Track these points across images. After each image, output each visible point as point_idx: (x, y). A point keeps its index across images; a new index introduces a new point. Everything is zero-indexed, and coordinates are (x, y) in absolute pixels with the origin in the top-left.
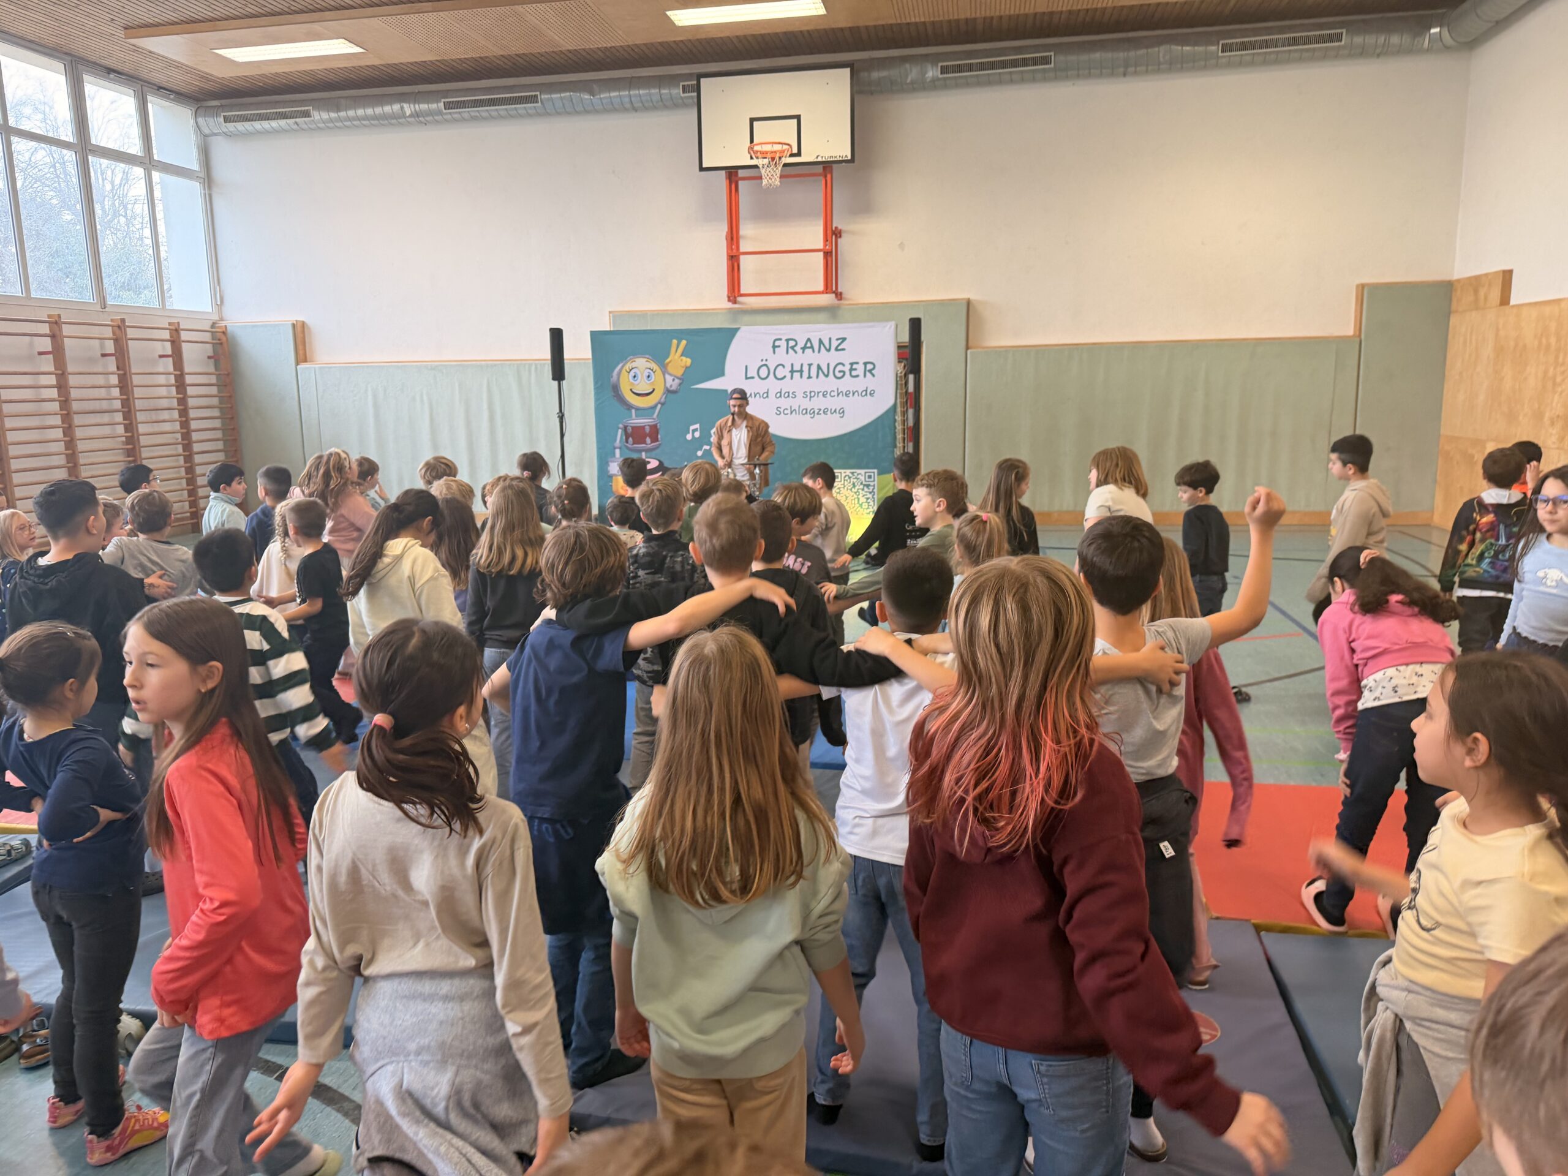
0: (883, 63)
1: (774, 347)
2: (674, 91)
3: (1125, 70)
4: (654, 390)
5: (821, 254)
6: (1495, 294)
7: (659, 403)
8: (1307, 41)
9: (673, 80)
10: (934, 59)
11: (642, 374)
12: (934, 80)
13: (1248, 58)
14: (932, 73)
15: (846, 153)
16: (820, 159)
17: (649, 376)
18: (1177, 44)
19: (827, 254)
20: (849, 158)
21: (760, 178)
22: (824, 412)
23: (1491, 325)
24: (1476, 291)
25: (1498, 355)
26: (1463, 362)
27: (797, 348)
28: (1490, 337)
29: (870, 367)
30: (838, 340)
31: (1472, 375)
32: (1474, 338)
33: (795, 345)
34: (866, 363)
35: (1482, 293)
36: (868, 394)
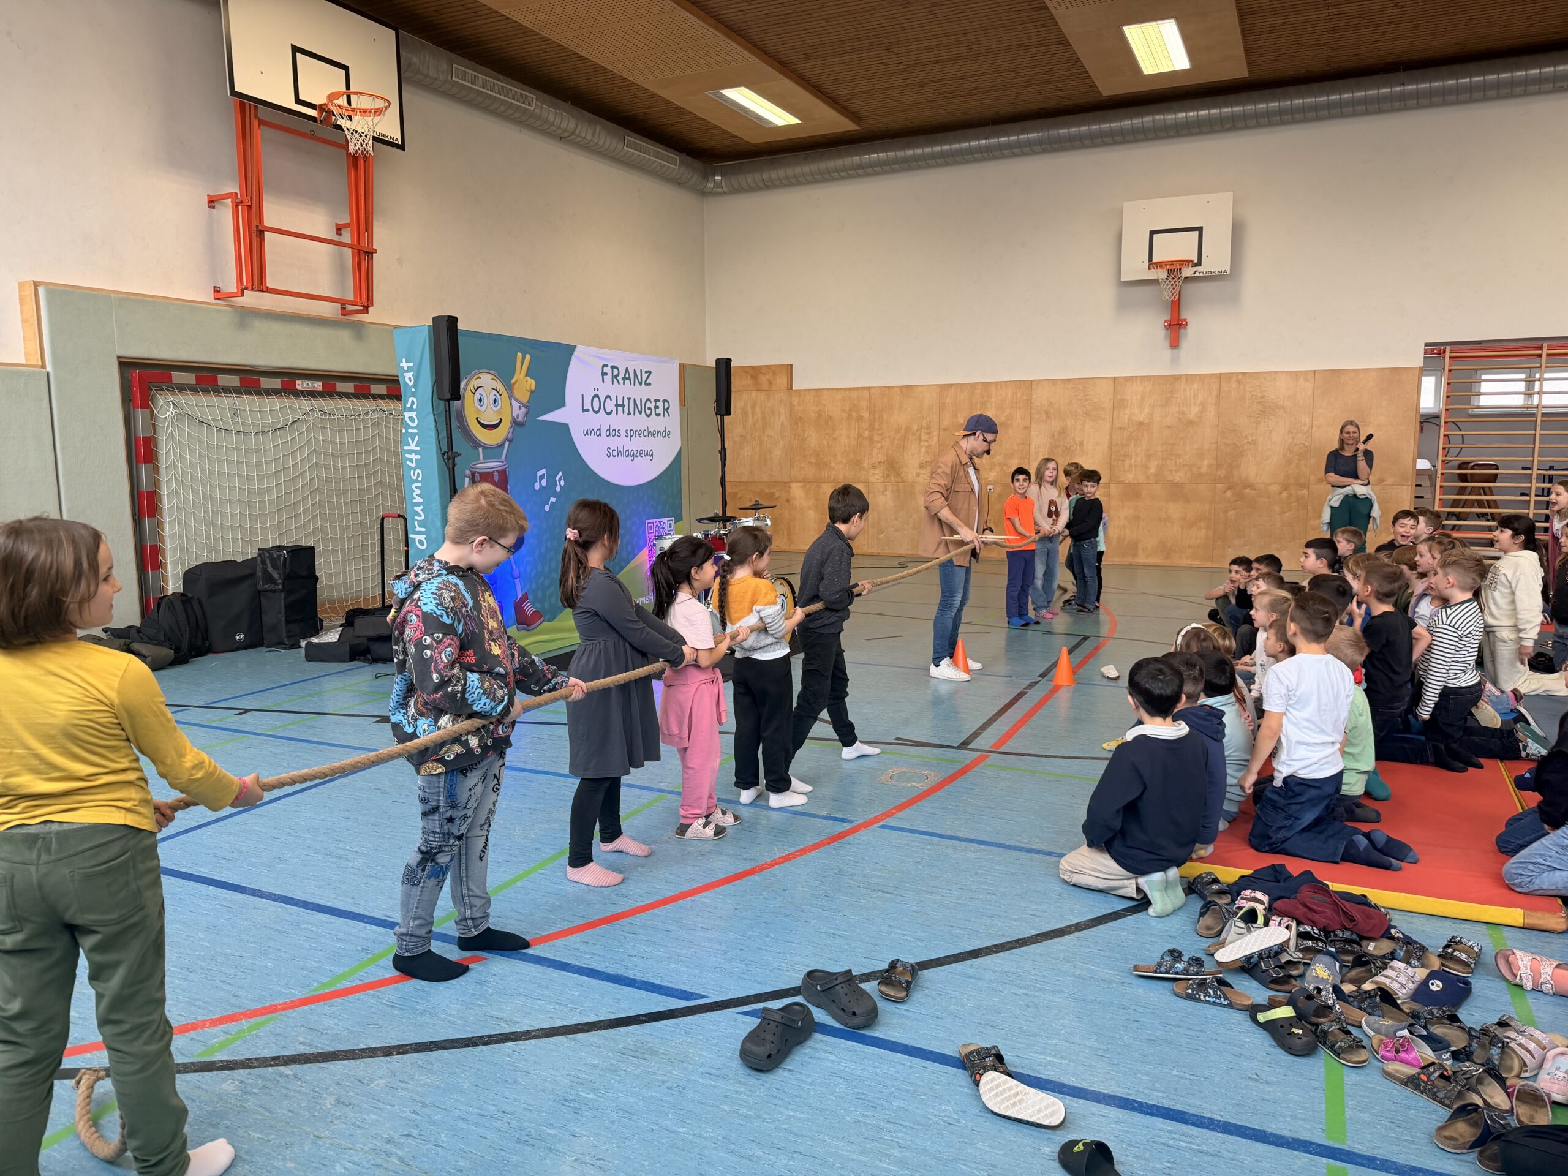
1: (604, 374)
4: (501, 420)
6: (782, 381)
7: (507, 439)
11: (489, 396)
12: (446, 80)
14: (446, 71)
15: (397, 137)
17: (495, 401)
20: (400, 142)
22: (640, 454)
23: (781, 402)
24: (754, 377)
25: (796, 423)
26: (744, 427)
27: (620, 378)
28: (782, 411)
29: (666, 405)
30: (646, 372)
31: (759, 437)
32: (758, 410)
33: (618, 375)
34: (665, 401)
35: (764, 379)
36: (666, 434)
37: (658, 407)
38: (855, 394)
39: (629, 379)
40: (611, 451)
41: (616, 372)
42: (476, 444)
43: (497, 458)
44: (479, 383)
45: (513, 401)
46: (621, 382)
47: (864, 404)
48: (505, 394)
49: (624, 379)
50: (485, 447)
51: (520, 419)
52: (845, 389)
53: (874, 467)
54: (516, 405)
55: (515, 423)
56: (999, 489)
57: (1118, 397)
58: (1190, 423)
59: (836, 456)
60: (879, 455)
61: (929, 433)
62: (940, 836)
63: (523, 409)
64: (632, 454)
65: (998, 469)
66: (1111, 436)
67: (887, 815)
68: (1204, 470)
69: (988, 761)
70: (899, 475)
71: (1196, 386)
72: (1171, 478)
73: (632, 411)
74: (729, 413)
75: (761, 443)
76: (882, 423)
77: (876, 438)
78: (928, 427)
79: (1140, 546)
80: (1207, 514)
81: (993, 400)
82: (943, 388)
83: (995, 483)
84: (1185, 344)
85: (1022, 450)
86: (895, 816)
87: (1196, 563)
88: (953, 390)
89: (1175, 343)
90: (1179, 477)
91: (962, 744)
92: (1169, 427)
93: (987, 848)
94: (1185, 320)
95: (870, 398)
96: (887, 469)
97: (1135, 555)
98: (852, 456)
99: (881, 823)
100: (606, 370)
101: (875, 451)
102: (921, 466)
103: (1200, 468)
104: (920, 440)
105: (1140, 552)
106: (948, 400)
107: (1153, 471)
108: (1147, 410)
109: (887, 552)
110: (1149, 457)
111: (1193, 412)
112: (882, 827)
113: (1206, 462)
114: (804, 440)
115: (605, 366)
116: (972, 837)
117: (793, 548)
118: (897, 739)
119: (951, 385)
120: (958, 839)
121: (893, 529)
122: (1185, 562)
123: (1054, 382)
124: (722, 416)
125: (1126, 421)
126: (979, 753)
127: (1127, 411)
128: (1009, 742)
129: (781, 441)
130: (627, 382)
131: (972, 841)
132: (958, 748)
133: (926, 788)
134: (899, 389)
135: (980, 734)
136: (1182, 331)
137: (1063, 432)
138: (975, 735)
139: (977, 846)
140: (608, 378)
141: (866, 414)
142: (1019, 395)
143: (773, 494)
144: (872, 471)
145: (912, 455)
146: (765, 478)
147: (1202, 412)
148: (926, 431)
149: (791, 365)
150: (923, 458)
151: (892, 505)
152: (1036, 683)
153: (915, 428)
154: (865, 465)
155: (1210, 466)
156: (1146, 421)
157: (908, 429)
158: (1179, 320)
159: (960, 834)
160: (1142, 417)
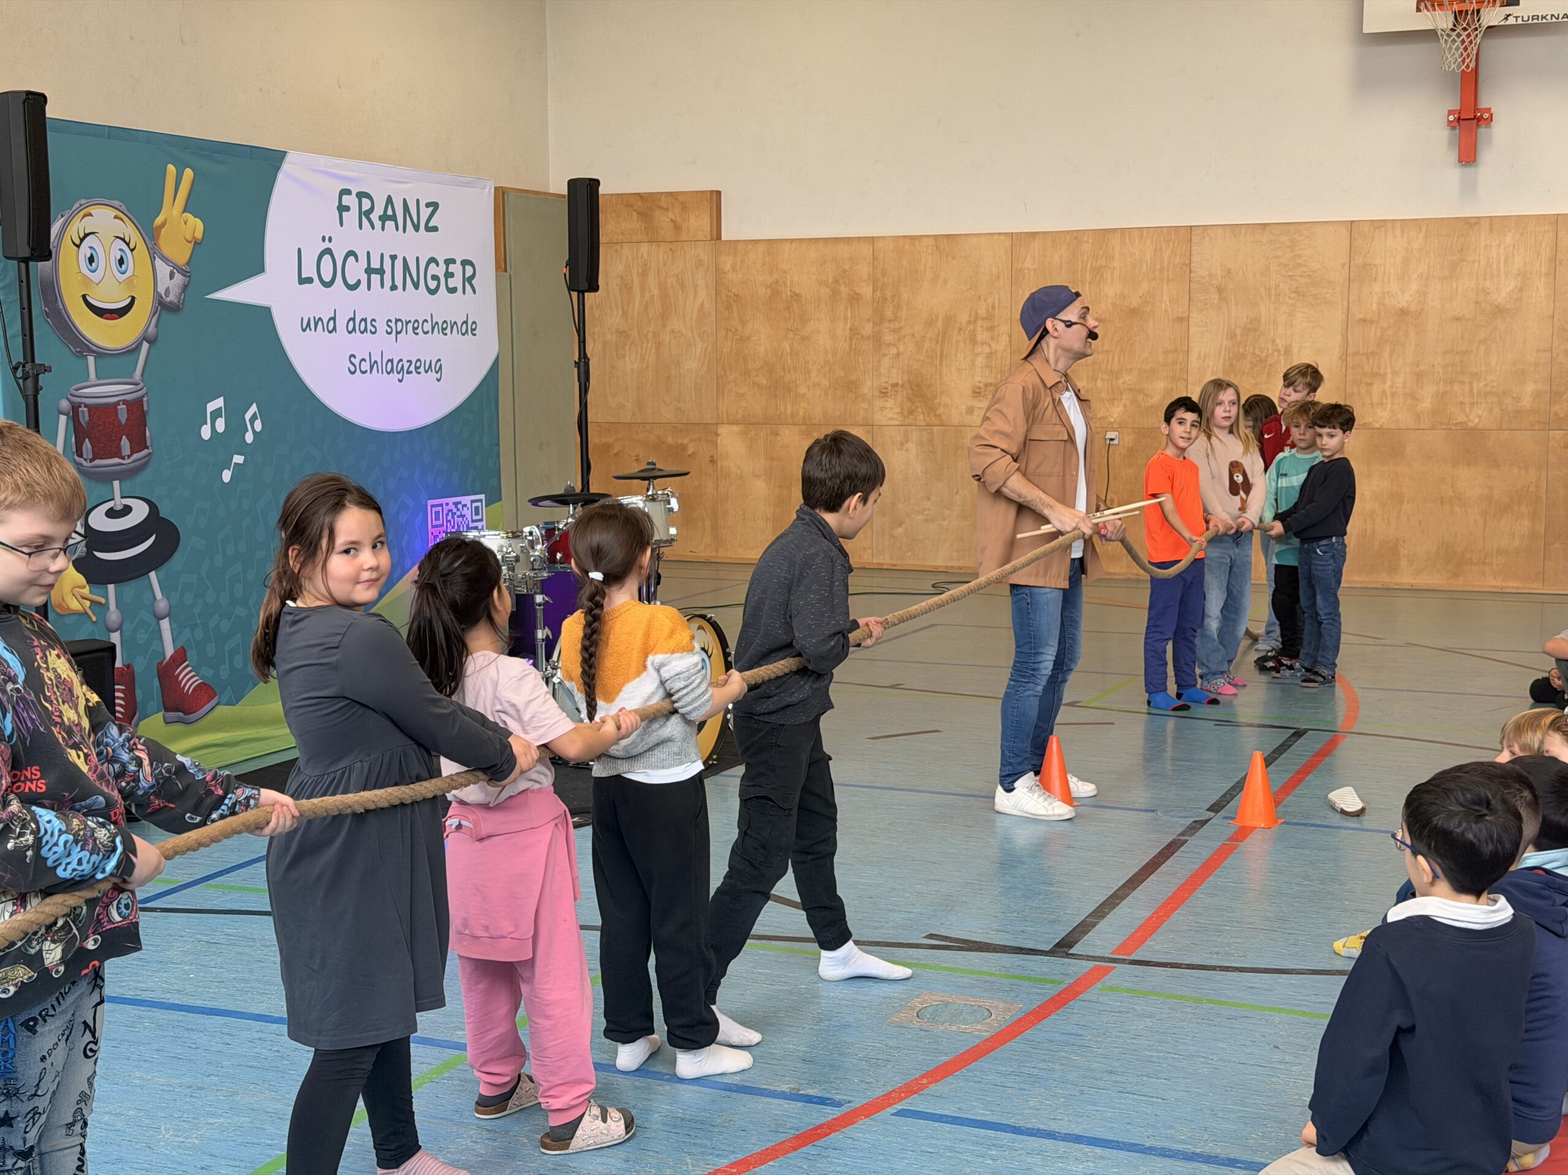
1: (342, 209)
4: (133, 299)
7: (145, 338)
11: (108, 251)
17: (121, 262)
22: (417, 368)
23: (699, 264)
24: (646, 216)
25: (729, 308)
26: (625, 314)
27: (374, 217)
28: (701, 283)
29: (469, 271)
30: (428, 205)
31: (656, 335)
32: (652, 281)
33: (372, 209)
34: (465, 263)
35: (663, 220)
36: (469, 328)
37: (452, 275)
38: (844, 251)
39: (393, 218)
40: (356, 361)
41: (366, 204)
42: (81, 346)
43: (124, 376)
44: (88, 224)
45: (158, 262)
46: (378, 224)
47: (864, 270)
48: (141, 248)
49: (384, 218)
50: (101, 354)
51: (172, 298)
52: (826, 240)
53: (884, 394)
54: (163, 269)
55: (162, 306)
56: (1129, 439)
57: (1359, 260)
58: (1499, 311)
59: (808, 372)
60: (895, 371)
61: (991, 329)
62: (1016, 1130)
63: (178, 277)
64: (398, 369)
65: (1126, 398)
66: (1345, 338)
67: (912, 1089)
68: (1526, 403)
69: (1111, 979)
70: (932, 409)
71: (1509, 239)
72: (1462, 418)
73: (399, 282)
74: (594, 288)
75: (659, 345)
76: (898, 307)
77: (888, 338)
78: (989, 317)
79: (1403, 552)
80: (1532, 489)
81: (1116, 264)
82: (1019, 241)
83: (1120, 428)
84: (1488, 157)
85: (1174, 363)
86: (926, 1091)
87: (1513, 585)
88: (1036, 244)
89: (1468, 156)
90: (1478, 416)
91: (1058, 945)
92: (1458, 319)
93: (1108, 1152)
94: (1488, 110)
95: (875, 258)
96: (909, 399)
97: (1393, 569)
98: (840, 373)
99: (899, 1107)
100: (346, 200)
101: (886, 362)
102: (977, 393)
103: (1517, 399)
104: (973, 341)
105: (1404, 563)
106: (1028, 264)
107: (1426, 404)
108: (1414, 286)
109: (910, 562)
110: (1419, 376)
111: (1504, 290)
112: (901, 1113)
113: (1530, 388)
114: (745, 340)
115: (346, 192)
116: (1078, 1131)
117: (725, 554)
118: (931, 936)
119: (1033, 235)
120: (1051, 1135)
121: (921, 517)
122: (1492, 583)
123: (1234, 229)
124: (581, 292)
125: (1375, 305)
126: (1092, 964)
127: (1377, 288)
128: (1149, 942)
129: (699, 344)
130: (390, 224)
131: (1078, 1139)
132: (1051, 953)
133: (987, 1035)
134: (931, 241)
135: (1094, 925)
136: (1482, 131)
137: (1253, 328)
138: (1084, 928)
139: (1087, 1149)
140: (351, 217)
141: (866, 291)
142: (1166, 255)
143: (684, 447)
144: (879, 403)
145: (959, 370)
146: (667, 414)
147: (1521, 289)
148: (986, 324)
149: (719, 193)
150: (980, 377)
151: (919, 468)
152: (1203, 823)
153: (964, 318)
154: (866, 390)
155: (1537, 395)
156: (1413, 308)
157: (949, 320)
158: (1476, 110)
159: (1053, 1126)
160: (1404, 298)
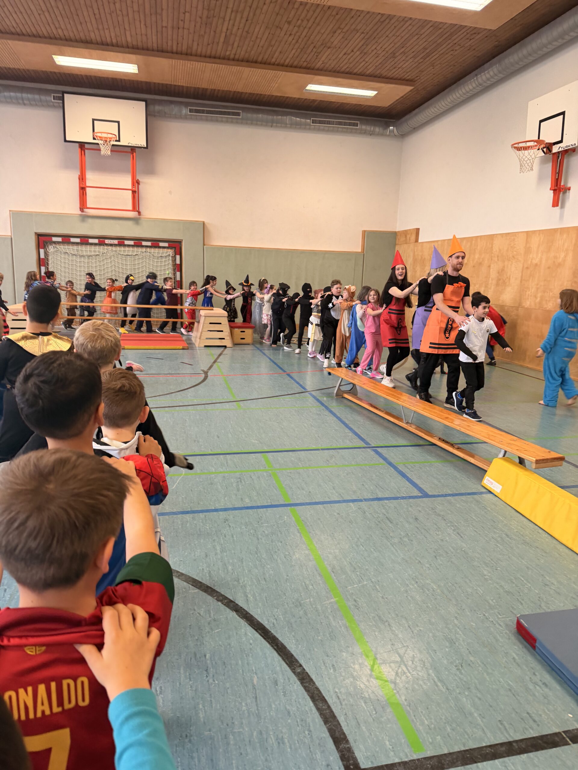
0: (160, 102)
2: (48, 98)
3: (271, 124)
5: (131, 192)
6: (413, 238)
8: (345, 124)
9: (48, 92)
10: (186, 105)
12: (186, 115)
13: (322, 127)
14: (185, 111)
15: (144, 144)
16: (130, 145)
18: (294, 117)
19: (134, 192)
20: (145, 146)
21: (100, 150)
23: (412, 250)
24: (406, 236)
28: (412, 255)
57: (528, 246)
58: (559, 265)
66: (522, 274)
71: (565, 236)
72: (546, 306)
84: (567, 204)
89: (555, 204)
92: (549, 268)
107: (538, 300)
108: (540, 255)
110: (537, 289)
111: (561, 256)
123: (502, 235)
125: (530, 263)
127: (531, 256)
134: (446, 241)
142: (488, 245)
147: (565, 257)
160: (537, 260)
